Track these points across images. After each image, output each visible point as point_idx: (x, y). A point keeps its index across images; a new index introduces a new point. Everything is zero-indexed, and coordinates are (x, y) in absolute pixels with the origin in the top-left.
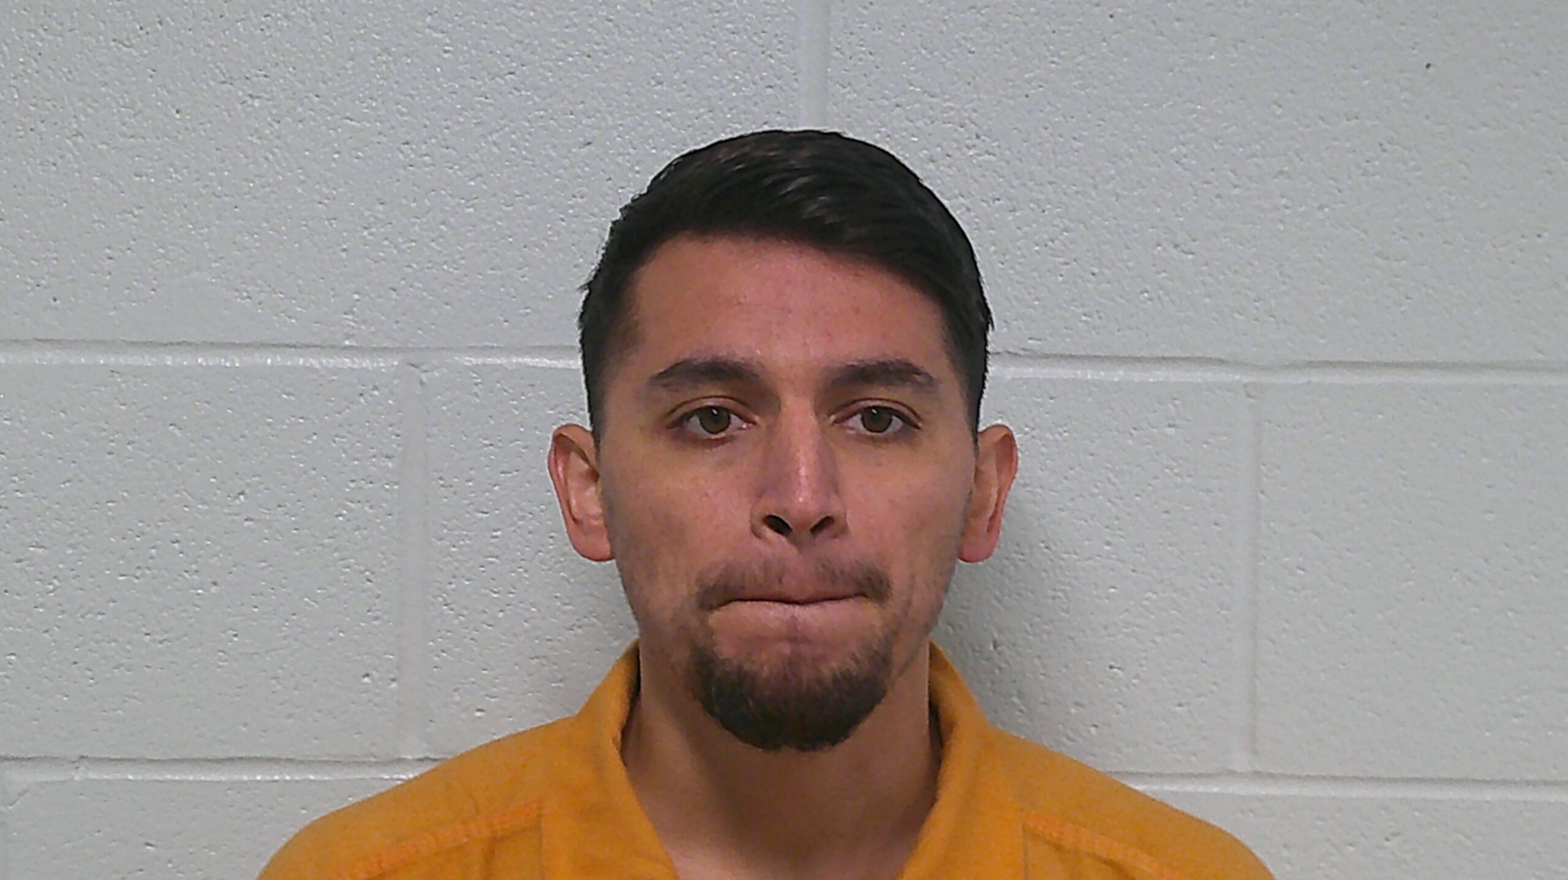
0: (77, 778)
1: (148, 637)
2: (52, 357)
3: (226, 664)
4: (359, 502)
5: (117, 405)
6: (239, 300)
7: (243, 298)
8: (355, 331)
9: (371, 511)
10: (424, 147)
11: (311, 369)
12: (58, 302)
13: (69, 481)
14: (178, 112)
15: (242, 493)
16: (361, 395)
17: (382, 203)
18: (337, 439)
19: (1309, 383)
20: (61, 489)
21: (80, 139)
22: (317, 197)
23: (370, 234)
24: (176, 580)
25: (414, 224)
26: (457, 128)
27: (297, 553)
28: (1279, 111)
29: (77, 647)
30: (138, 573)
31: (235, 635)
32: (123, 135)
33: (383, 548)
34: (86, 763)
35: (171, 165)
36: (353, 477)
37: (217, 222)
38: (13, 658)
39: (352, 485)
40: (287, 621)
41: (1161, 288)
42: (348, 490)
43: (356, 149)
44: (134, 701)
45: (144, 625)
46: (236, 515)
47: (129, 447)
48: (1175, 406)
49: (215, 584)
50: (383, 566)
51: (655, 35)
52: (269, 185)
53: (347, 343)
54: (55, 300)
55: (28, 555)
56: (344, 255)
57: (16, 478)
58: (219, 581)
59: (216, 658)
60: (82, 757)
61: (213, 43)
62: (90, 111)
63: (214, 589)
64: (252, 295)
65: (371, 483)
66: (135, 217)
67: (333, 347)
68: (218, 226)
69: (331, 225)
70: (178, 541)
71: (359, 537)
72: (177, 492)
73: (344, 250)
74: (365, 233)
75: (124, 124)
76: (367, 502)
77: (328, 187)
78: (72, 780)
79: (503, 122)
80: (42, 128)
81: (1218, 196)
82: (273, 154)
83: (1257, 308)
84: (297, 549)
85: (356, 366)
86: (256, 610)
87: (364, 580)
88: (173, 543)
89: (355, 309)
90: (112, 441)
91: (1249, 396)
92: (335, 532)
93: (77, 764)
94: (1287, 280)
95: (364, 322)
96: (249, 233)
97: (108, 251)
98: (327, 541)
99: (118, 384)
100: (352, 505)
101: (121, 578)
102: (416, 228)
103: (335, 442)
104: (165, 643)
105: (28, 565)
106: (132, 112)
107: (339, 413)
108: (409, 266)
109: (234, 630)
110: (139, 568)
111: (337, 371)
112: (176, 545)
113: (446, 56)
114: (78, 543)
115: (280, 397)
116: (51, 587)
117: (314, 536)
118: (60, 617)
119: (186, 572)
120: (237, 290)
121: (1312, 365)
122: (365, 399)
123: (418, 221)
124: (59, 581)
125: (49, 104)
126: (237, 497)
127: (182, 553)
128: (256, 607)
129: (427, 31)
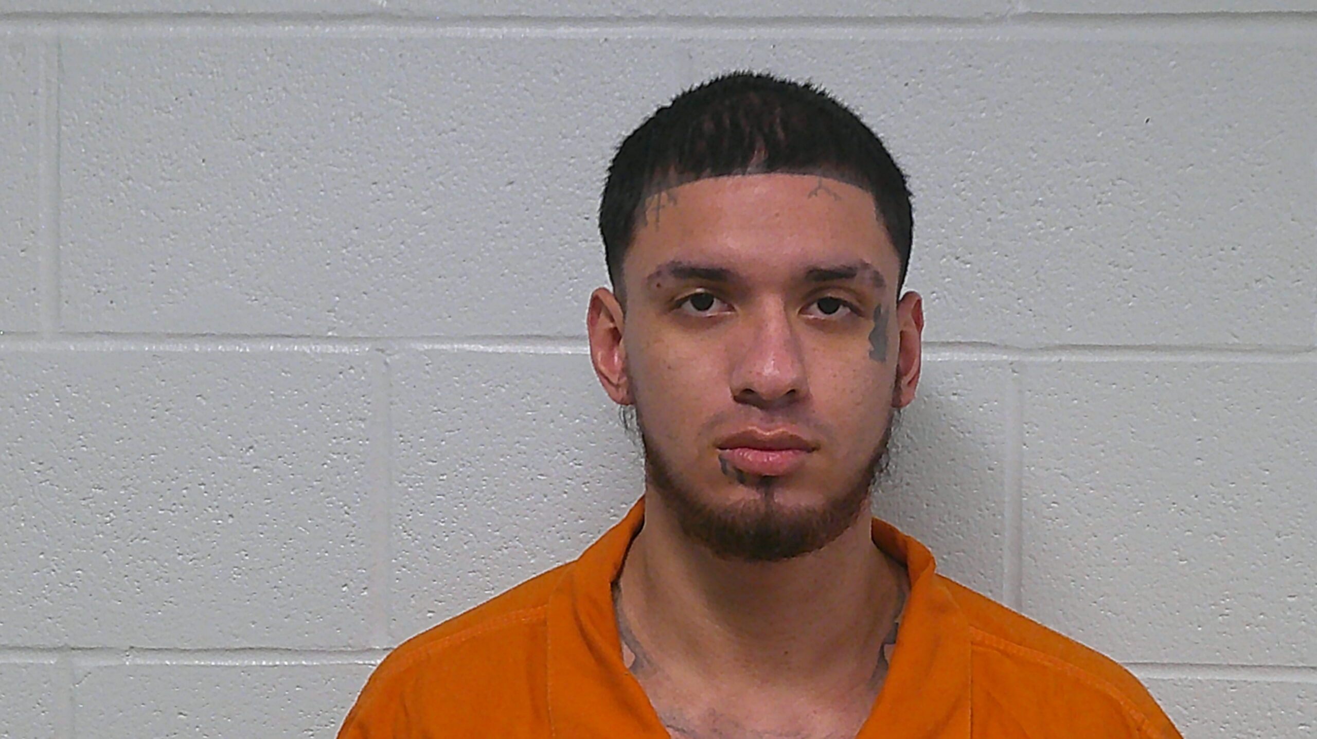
0: (127, 663)
1: (181, 556)
2: (109, 346)
3: (239, 577)
4: (339, 453)
5: (158, 381)
6: (249, 302)
7: (253, 301)
8: (335, 325)
9: (348, 461)
10: (388, 186)
11: (305, 353)
12: (114, 304)
13: (122, 438)
14: (204, 161)
15: (251, 448)
16: (341, 373)
17: (357, 228)
18: (323, 406)
19: (1060, 361)
20: (116, 445)
21: (130, 182)
22: (308, 224)
23: (348, 252)
24: (202, 513)
25: (379, 244)
26: (412, 172)
27: (292, 493)
28: (1034, 156)
29: (128, 564)
30: (174, 508)
31: (246, 555)
32: (162, 178)
33: (357, 489)
34: (134, 652)
35: (199, 201)
36: (336, 435)
37: (233, 244)
38: (79, 572)
39: (334, 441)
40: (285, 544)
41: (946, 290)
42: (330, 445)
43: (336, 188)
44: (170, 604)
45: (178, 548)
46: (247, 464)
47: (167, 413)
48: (958, 379)
49: (231, 516)
50: (357, 503)
51: (562, 101)
52: (273, 216)
53: (330, 334)
54: (112, 302)
55: (91, 495)
56: (328, 267)
57: (81, 437)
58: (234, 515)
59: (232, 572)
60: (132, 647)
61: (230, 109)
62: (138, 161)
63: (230, 520)
64: (258, 298)
65: (349, 439)
66: (172, 240)
67: (319, 337)
68: (234, 247)
69: (318, 245)
70: (203, 484)
71: (339, 481)
72: (203, 447)
73: (328, 264)
74: (344, 251)
75: (164, 170)
76: (345, 454)
77: (316, 217)
78: (125, 664)
79: (447, 167)
80: (102, 174)
81: (989, 220)
82: (274, 192)
83: (1019, 304)
84: (293, 490)
85: (337, 351)
86: (262, 536)
87: (343, 512)
88: (200, 485)
89: (336, 308)
90: (154, 409)
91: (1014, 371)
92: (322, 476)
93: (127, 653)
94: (1042, 283)
95: (342, 318)
96: (256, 252)
97: (151, 265)
98: (315, 483)
99: (158, 365)
100: (335, 457)
101: (160, 512)
102: (382, 247)
103: (321, 408)
104: (194, 561)
105: (91, 502)
106: (169, 161)
107: (324, 386)
108: (377, 276)
109: (245, 551)
110: (174, 504)
111: (322, 355)
112: (203, 487)
113: (405, 118)
114: (129, 486)
115: (280, 375)
116: (108, 519)
117: (305, 479)
118: (116, 541)
119: (210, 507)
120: (247, 294)
121: (1062, 347)
122: (344, 376)
123: (384, 241)
124: (115, 514)
125: (108, 156)
126: (247, 451)
127: (206, 492)
128: (262, 533)
129: (390, 99)
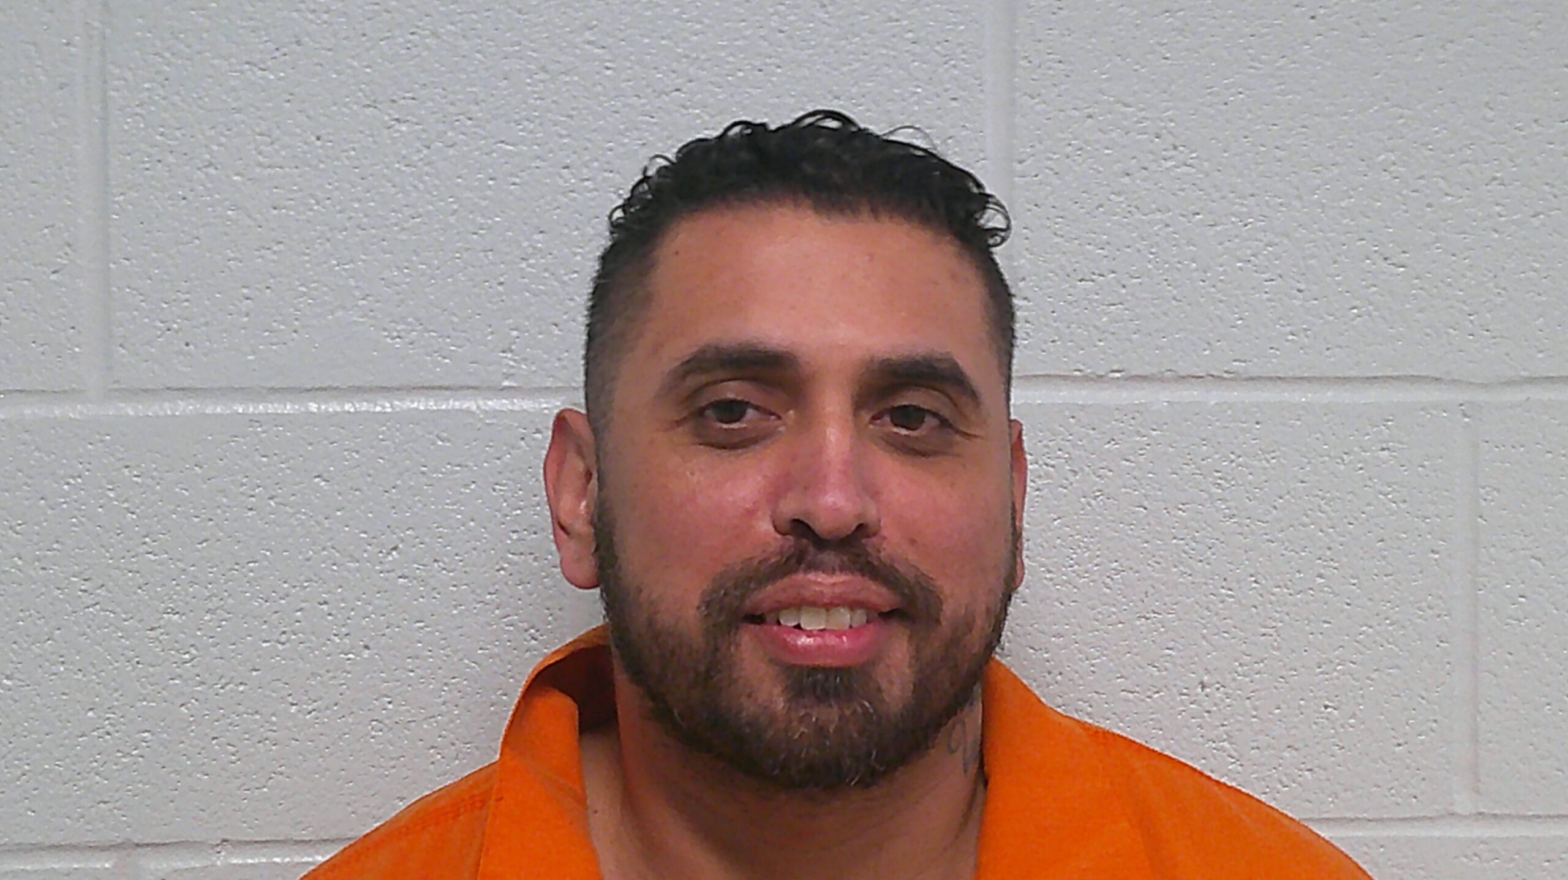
0: (219, 863)
1: (294, 707)
2: (186, 407)
3: (380, 733)
4: (522, 554)
5: (257, 458)
6: (388, 340)
7: (393, 338)
8: (512, 371)
9: (536, 564)
10: (585, 171)
11: (468, 412)
12: (191, 347)
13: (206, 541)
14: (318, 138)
15: (395, 549)
16: (523, 439)
17: (541, 232)
18: (497, 487)
19: (1528, 399)
20: (198, 550)
21: (212, 171)
22: (471, 228)
23: (529, 266)
24: (325, 645)
25: (576, 254)
26: (621, 150)
27: (455, 612)
28: (1490, 114)
29: (217, 721)
30: (283, 638)
31: (390, 703)
32: (260, 165)
33: (549, 604)
34: (229, 846)
35: (312, 196)
36: (516, 528)
37: (364, 257)
38: (146, 734)
39: (515, 536)
40: (446, 684)
41: (1371, 304)
42: (509, 542)
43: (512, 175)
44: (281, 777)
45: (290, 695)
46: (388, 572)
47: (272, 503)
48: (1388, 428)
49: (367, 647)
50: (549, 623)
51: (830, 46)
52: (420, 216)
53: (506, 383)
54: (187, 345)
55: (162, 622)
56: (500, 288)
57: (147, 540)
58: (371, 645)
59: (370, 728)
60: (225, 841)
61: (355, 64)
62: (223, 140)
63: (366, 654)
64: (402, 334)
65: (535, 533)
66: (275, 252)
67: (489, 388)
68: (364, 261)
69: (486, 256)
70: (326, 603)
71: (523, 592)
72: (324, 549)
73: (501, 284)
74: (524, 265)
75: (260, 153)
76: (531, 554)
77: (483, 216)
78: (214, 865)
79: (669, 142)
80: (171, 159)
81: (1429, 205)
82: (423, 182)
83: (1471, 322)
84: (455, 607)
85: (516, 408)
86: (412, 674)
87: (529, 638)
88: (321, 604)
89: (513, 347)
90: (252, 496)
91: (1465, 416)
92: (497, 587)
93: (218, 849)
94: (1503, 292)
95: (525, 360)
96: (398, 267)
97: (245, 291)
98: (488, 597)
99: (257, 434)
100: (515, 558)
101: (265, 645)
102: (578, 258)
103: (494, 490)
104: (314, 713)
105: (162, 634)
106: (268, 140)
107: (498, 459)
108: (572, 299)
109: (388, 697)
110: (284, 633)
111: (496, 413)
112: (325, 607)
113: (609, 72)
114: (218, 608)
115: (434, 444)
116: (187, 656)
117: (473, 592)
118: (199, 688)
119: (335, 635)
120: (385, 330)
121: (1531, 380)
122: (526, 443)
123: (580, 250)
124: (197, 649)
125: (178, 134)
126: (389, 554)
127: (330, 614)
128: (412, 671)
129: (587, 47)
